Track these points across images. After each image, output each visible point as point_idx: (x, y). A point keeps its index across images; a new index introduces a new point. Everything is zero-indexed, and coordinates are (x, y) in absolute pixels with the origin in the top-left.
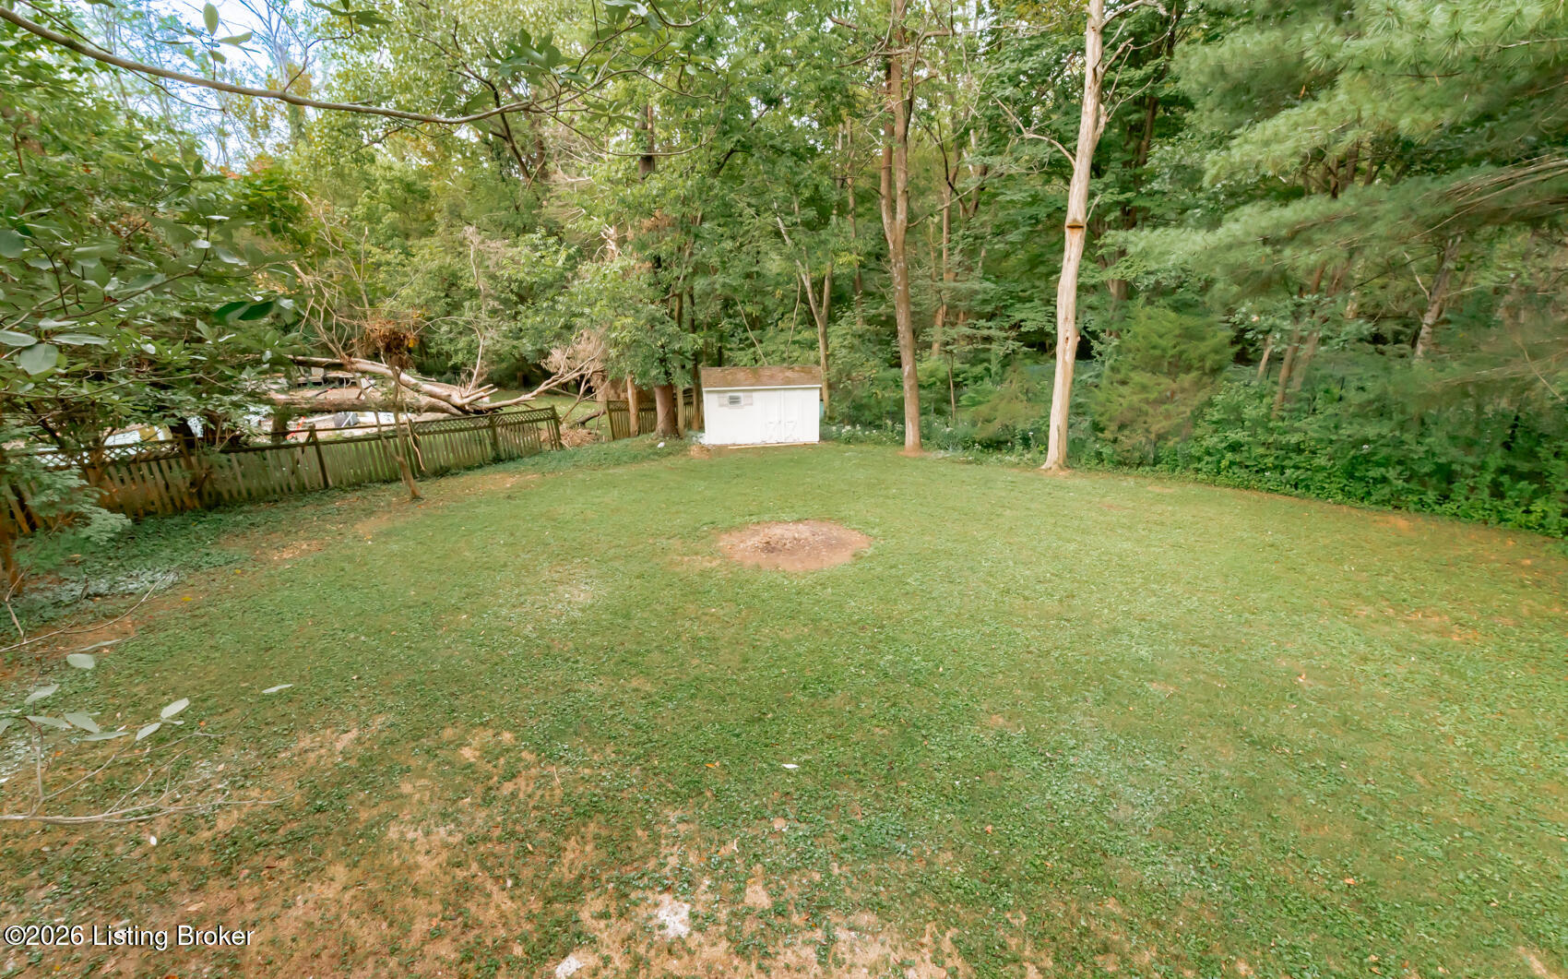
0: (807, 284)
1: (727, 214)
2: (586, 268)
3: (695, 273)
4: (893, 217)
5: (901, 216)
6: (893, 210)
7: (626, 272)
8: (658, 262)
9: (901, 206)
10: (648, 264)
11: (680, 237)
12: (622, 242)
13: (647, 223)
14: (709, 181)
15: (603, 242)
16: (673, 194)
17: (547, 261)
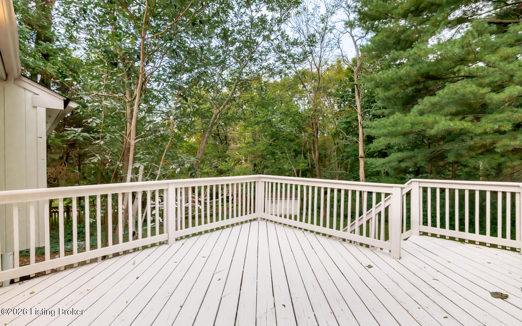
0: (295, 171)
1: (273, 154)
2: (238, 166)
3: (264, 167)
4: (315, 155)
5: (317, 154)
6: (315, 152)
7: (247, 167)
8: (255, 165)
9: (317, 152)
10: (252, 166)
11: (261, 159)
12: (246, 160)
13: (253, 156)
14: (269, 147)
15: (241, 160)
16: (260, 150)
17: (229, 165)
